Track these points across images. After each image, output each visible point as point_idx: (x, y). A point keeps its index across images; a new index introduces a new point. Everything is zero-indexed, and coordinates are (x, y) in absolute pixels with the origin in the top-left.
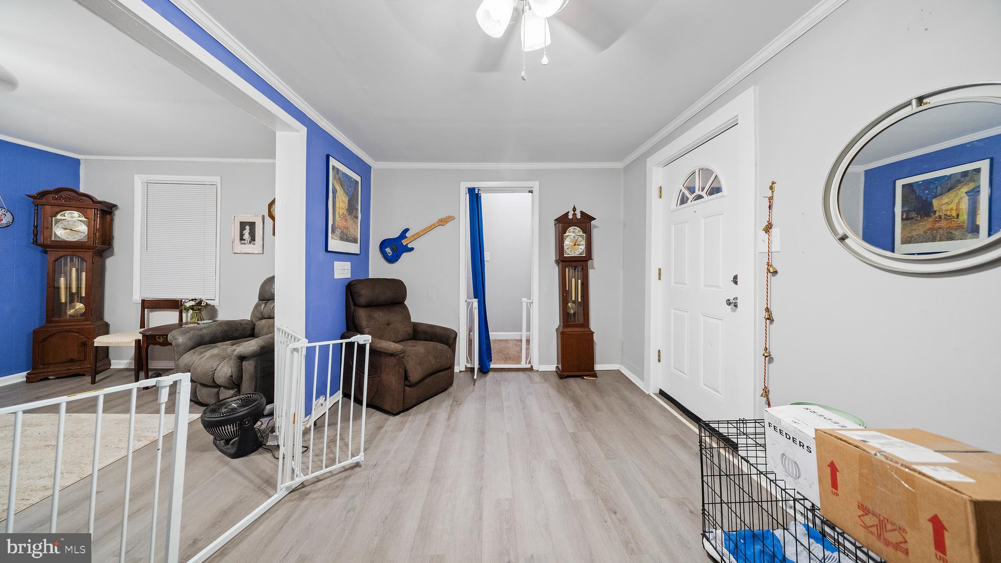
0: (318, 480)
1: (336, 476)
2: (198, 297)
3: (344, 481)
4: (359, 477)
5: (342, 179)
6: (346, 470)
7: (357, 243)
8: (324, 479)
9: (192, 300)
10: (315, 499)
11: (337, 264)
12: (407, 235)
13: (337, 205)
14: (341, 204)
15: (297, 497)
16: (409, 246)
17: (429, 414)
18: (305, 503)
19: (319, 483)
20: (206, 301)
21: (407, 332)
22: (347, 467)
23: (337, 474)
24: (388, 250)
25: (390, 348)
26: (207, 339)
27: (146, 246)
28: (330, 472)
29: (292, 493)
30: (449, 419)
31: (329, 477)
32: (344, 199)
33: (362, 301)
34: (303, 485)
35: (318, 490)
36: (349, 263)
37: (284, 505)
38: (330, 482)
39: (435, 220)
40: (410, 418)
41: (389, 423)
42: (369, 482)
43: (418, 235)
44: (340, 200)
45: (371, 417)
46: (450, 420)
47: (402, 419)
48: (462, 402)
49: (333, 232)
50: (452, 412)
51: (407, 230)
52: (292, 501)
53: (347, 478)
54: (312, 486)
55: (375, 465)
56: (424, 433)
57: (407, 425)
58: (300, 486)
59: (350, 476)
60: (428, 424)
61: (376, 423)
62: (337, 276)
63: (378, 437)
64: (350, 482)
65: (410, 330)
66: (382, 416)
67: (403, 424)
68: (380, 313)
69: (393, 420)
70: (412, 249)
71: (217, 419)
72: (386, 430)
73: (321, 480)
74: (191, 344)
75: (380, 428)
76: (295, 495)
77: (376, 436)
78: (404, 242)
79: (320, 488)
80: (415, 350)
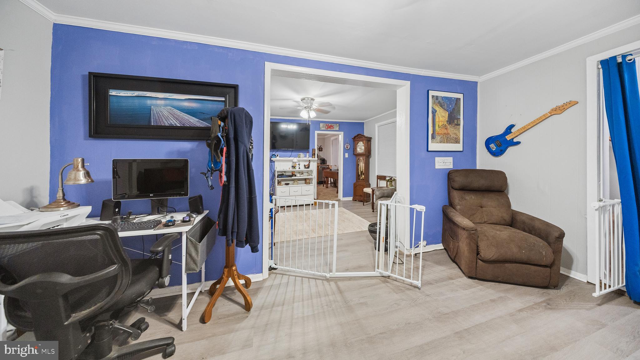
0: (396, 280)
1: (404, 285)
2: (391, 175)
3: (406, 290)
4: (413, 294)
5: (442, 102)
6: (411, 286)
7: (459, 143)
8: (399, 282)
9: (389, 177)
10: (388, 286)
11: (437, 159)
12: (513, 130)
13: (437, 120)
14: (441, 119)
15: (383, 280)
16: (515, 140)
17: (502, 295)
18: (384, 285)
19: (395, 282)
20: (394, 178)
21: (502, 217)
22: (413, 285)
23: (405, 284)
24: (492, 146)
25: (463, 224)
26: (386, 195)
27: (379, 154)
28: (404, 281)
29: (382, 277)
30: (520, 310)
31: (401, 282)
32: (443, 114)
33: (456, 185)
34: (389, 277)
35: (392, 284)
36: (451, 158)
37: (377, 279)
38: (400, 285)
39: (546, 110)
40: (481, 287)
41: (460, 279)
42: (417, 300)
43: (525, 130)
44: (440, 116)
45: (451, 269)
46: (521, 313)
47: (473, 283)
48: (554, 309)
49: (433, 137)
50: (531, 308)
51: (512, 126)
52: (380, 280)
53: (408, 289)
54: (392, 280)
55: (428, 295)
56: (482, 303)
57: (473, 290)
58: (387, 277)
59: (410, 290)
60: (493, 301)
61: (451, 274)
62: (437, 167)
63: (444, 283)
64: (408, 292)
65: (507, 217)
66: (459, 273)
67: (471, 287)
68: (472, 196)
69: (466, 280)
70: (518, 143)
71: (373, 230)
72: (453, 283)
73: (397, 281)
74: (380, 196)
75: (451, 279)
76: (383, 279)
77: (443, 281)
78: (508, 137)
79: (394, 284)
80: (496, 233)
